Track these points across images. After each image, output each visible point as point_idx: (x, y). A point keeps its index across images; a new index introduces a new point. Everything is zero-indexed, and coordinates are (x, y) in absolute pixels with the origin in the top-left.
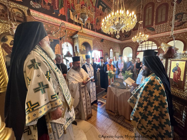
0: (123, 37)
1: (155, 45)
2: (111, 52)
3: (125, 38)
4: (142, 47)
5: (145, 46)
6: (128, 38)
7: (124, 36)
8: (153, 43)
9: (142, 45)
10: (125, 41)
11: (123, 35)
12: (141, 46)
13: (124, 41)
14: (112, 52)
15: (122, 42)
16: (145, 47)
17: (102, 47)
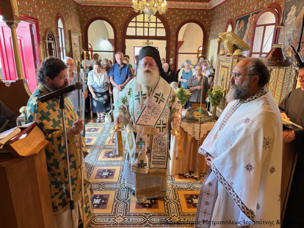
1: (162, 25)
2: (59, 30)
4: (136, 27)
5: (142, 25)
8: (159, 21)
9: (136, 22)
12: (134, 24)
14: (63, 30)
16: (144, 27)
17: (36, 6)
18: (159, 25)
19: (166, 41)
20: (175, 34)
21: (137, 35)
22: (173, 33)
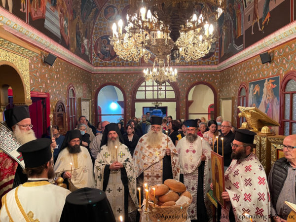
0: (98, 55)
1: (171, 88)
3: (103, 59)
4: (145, 91)
5: (151, 88)
6: (112, 61)
7: (99, 52)
8: (168, 84)
9: (145, 86)
10: (104, 68)
11: (96, 51)
12: (143, 88)
13: (99, 68)
15: (95, 68)
16: (153, 91)
17: (48, 81)
18: (168, 88)
19: (175, 103)
20: (185, 96)
21: (147, 98)
22: (183, 95)
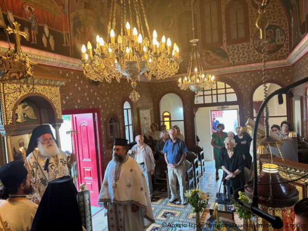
4: (204, 95)
5: (210, 93)
9: (204, 91)
12: (202, 93)
14: (129, 111)
16: (212, 95)
17: (98, 98)
19: (238, 106)
21: (206, 102)
22: (246, 96)
